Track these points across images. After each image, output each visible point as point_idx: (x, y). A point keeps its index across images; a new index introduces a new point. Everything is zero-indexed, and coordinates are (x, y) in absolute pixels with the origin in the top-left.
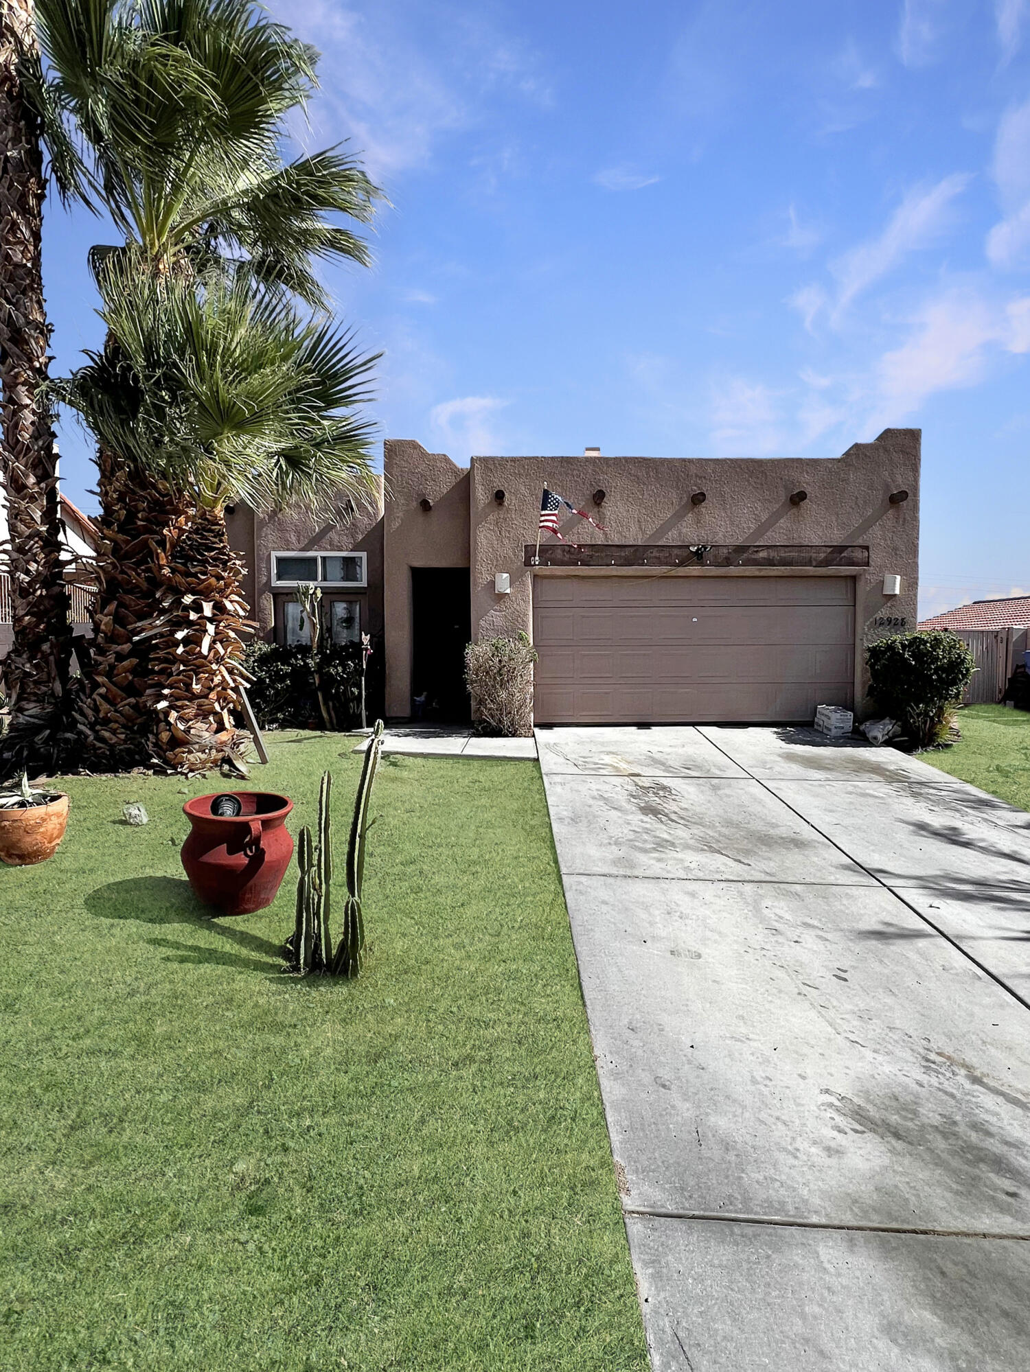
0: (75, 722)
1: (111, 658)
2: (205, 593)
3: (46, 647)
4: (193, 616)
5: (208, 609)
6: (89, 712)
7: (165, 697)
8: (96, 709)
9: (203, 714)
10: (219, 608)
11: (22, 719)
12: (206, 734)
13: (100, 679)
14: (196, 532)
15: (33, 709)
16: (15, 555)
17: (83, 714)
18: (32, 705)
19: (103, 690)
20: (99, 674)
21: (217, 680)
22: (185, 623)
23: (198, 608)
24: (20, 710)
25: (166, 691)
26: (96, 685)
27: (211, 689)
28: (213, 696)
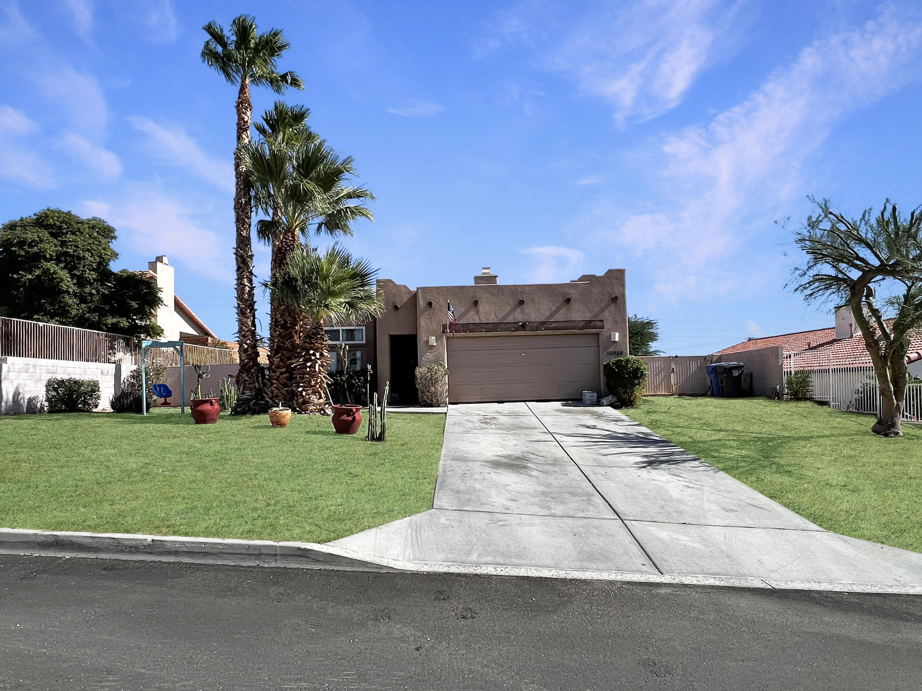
0: (264, 397)
1: (278, 374)
2: (316, 350)
3: (253, 371)
4: (313, 358)
5: (318, 355)
6: (270, 394)
7: (301, 387)
8: (272, 392)
9: (314, 393)
10: (322, 355)
11: (244, 397)
12: (316, 400)
13: (274, 381)
14: (314, 329)
15: (248, 393)
16: (242, 338)
17: (267, 394)
18: (247, 392)
19: (275, 385)
20: (273, 379)
21: (319, 380)
22: (310, 360)
23: (314, 355)
24: (244, 393)
25: (301, 384)
26: (272, 384)
27: (317, 384)
28: (318, 386)
